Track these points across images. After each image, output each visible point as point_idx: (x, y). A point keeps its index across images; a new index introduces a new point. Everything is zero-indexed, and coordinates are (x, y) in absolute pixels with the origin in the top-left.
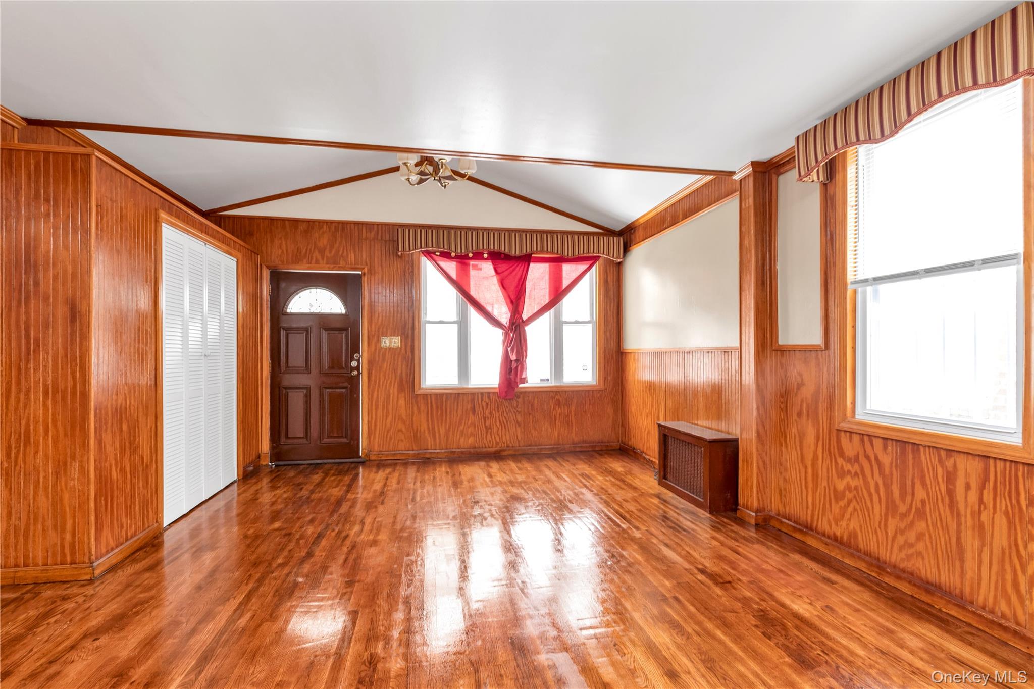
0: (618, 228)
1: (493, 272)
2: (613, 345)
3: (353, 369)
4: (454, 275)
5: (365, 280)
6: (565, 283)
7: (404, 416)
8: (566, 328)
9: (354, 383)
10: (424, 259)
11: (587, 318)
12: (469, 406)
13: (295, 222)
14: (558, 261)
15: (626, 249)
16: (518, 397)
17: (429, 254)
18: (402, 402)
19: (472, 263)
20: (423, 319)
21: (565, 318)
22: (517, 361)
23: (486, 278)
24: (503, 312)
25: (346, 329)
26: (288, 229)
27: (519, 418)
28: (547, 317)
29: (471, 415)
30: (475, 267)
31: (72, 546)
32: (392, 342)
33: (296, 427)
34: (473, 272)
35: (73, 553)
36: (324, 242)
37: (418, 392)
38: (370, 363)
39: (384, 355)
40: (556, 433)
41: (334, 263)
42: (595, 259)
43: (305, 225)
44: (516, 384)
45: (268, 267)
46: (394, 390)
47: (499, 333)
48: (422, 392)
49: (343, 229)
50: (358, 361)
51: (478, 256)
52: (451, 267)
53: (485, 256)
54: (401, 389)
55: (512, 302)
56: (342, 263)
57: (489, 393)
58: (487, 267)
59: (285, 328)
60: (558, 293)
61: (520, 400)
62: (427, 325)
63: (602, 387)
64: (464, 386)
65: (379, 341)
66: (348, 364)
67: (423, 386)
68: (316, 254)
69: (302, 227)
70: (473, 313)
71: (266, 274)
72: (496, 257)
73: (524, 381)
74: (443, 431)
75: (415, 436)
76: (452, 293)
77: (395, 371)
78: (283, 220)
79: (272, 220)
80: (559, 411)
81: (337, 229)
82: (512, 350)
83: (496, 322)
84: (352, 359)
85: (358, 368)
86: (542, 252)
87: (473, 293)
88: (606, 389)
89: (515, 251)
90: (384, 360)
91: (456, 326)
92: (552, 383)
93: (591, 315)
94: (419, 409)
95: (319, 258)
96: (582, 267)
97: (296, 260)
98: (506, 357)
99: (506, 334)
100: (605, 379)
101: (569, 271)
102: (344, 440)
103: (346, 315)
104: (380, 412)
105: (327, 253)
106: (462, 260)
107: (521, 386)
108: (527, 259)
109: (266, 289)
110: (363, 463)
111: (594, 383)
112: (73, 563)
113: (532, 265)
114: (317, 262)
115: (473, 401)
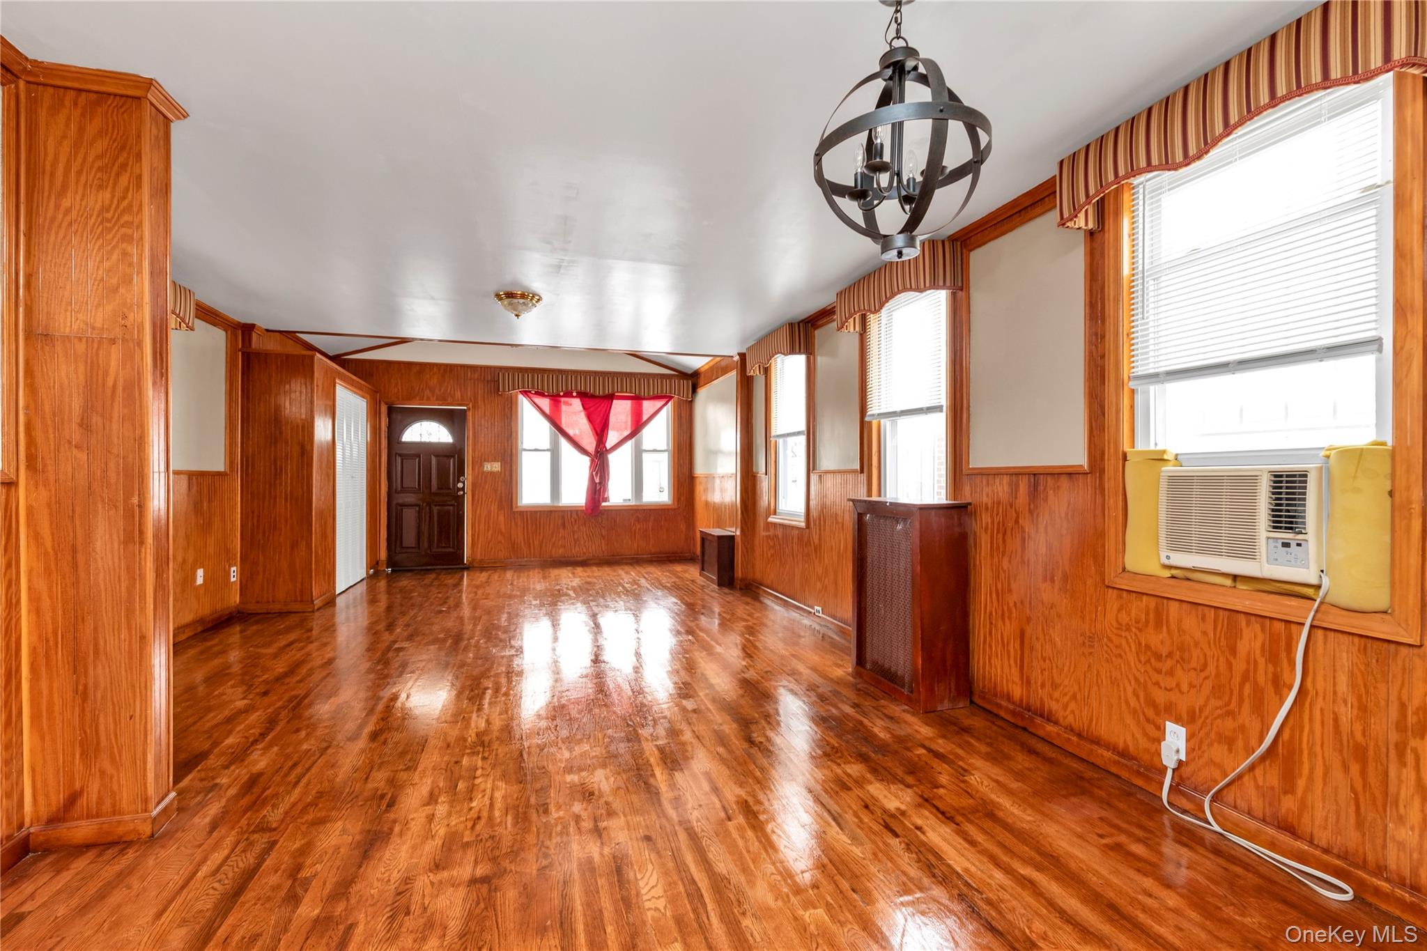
0: (690, 372)
1: (581, 408)
2: (686, 470)
3: (459, 489)
4: (547, 411)
5: (470, 414)
6: (645, 418)
7: (503, 530)
8: (645, 456)
9: (460, 501)
10: (521, 397)
11: (665, 448)
12: (560, 522)
13: (409, 365)
14: (637, 399)
15: (694, 389)
16: (603, 514)
17: (526, 393)
18: (501, 518)
19: (563, 399)
20: (520, 448)
21: (645, 446)
22: (600, 483)
23: (574, 413)
24: (590, 442)
25: (453, 456)
26: (403, 371)
27: (604, 533)
28: (629, 445)
29: (561, 531)
30: (567, 404)
31: (301, 591)
32: (494, 467)
33: (409, 538)
34: (564, 408)
35: (301, 596)
36: (434, 382)
37: (515, 510)
38: (474, 485)
39: (486, 478)
40: (636, 545)
41: (443, 400)
42: (670, 398)
43: (418, 368)
44: (599, 503)
45: (386, 403)
46: (494, 508)
47: (586, 461)
48: (519, 510)
49: (451, 371)
50: (464, 483)
51: (568, 394)
52: (545, 403)
53: (575, 394)
54: (501, 507)
55: (597, 434)
56: (450, 400)
57: (577, 511)
58: (576, 404)
59: (400, 455)
60: (638, 425)
61: (605, 517)
62: (524, 453)
63: (676, 506)
64: (556, 504)
65: (481, 466)
66: (455, 485)
67: (519, 504)
68: (428, 392)
69: (415, 369)
70: (564, 442)
71: (384, 409)
72: (583, 396)
73: (606, 500)
74: (536, 543)
75: (513, 547)
76: (545, 426)
77: (496, 491)
78: (399, 363)
79: (389, 364)
80: (638, 526)
81: (445, 371)
82: (597, 474)
83: (583, 451)
84: (459, 481)
85: (463, 489)
86: (622, 392)
87: (564, 426)
88: (679, 508)
89: (599, 392)
90: (486, 482)
91: (549, 454)
92: (633, 503)
93: (668, 445)
94: (516, 524)
95: (430, 395)
96: (659, 403)
97: (409, 398)
98: (592, 479)
99: (592, 461)
100: (679, 499)
101: (648, 407)
102: (451, 550)
103: (453, 445)
104: (482, 526)
105: (437, 392)
106: (555, 399)
107: (604, 504)
108: (611, 397)
109: (384, 421)
110: (468, 569)
111: (670, 503)
112: (301, 601)
113: (615, 401)
114: (428, 399)
115: (563, 517)
